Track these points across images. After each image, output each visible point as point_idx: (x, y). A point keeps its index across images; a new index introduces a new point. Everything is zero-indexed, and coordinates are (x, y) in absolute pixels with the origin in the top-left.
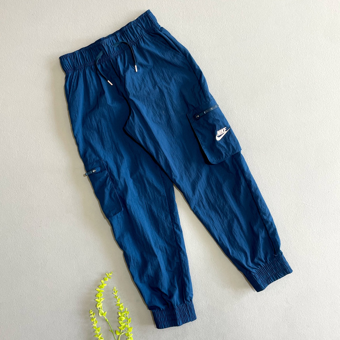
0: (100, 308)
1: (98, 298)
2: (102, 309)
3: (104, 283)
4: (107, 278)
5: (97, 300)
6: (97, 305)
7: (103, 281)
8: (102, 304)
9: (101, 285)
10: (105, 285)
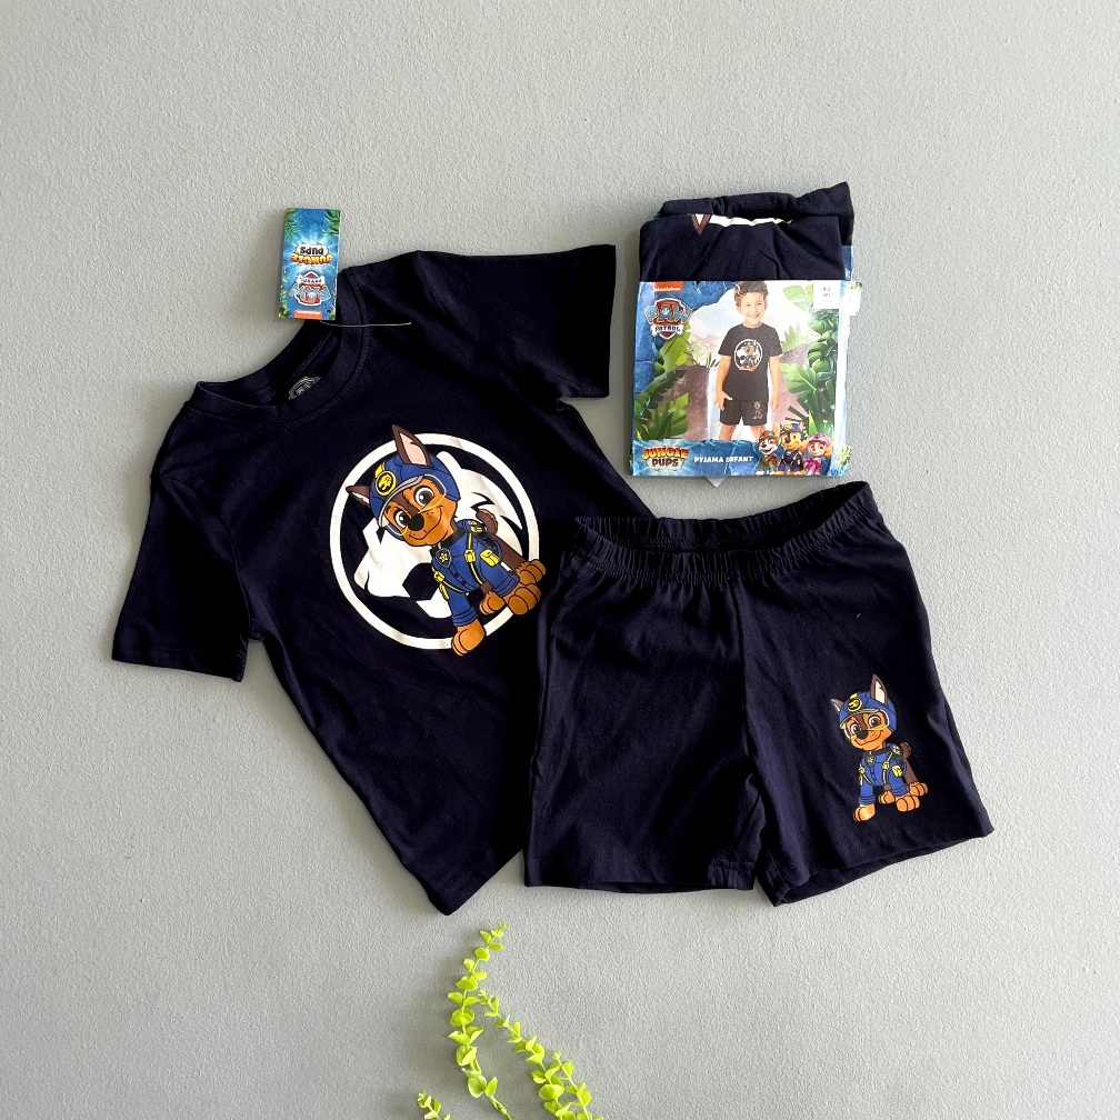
0: (468, 1067)
1: (459, 1029)
2: (477, 1069)
3: (478, 970)
4: (487, 951)
5: (454, 1035)
6: (459, 1057)
7: (469, 963)
8: (475, 1049)
9: (464, 978)
10: (482, 976)
